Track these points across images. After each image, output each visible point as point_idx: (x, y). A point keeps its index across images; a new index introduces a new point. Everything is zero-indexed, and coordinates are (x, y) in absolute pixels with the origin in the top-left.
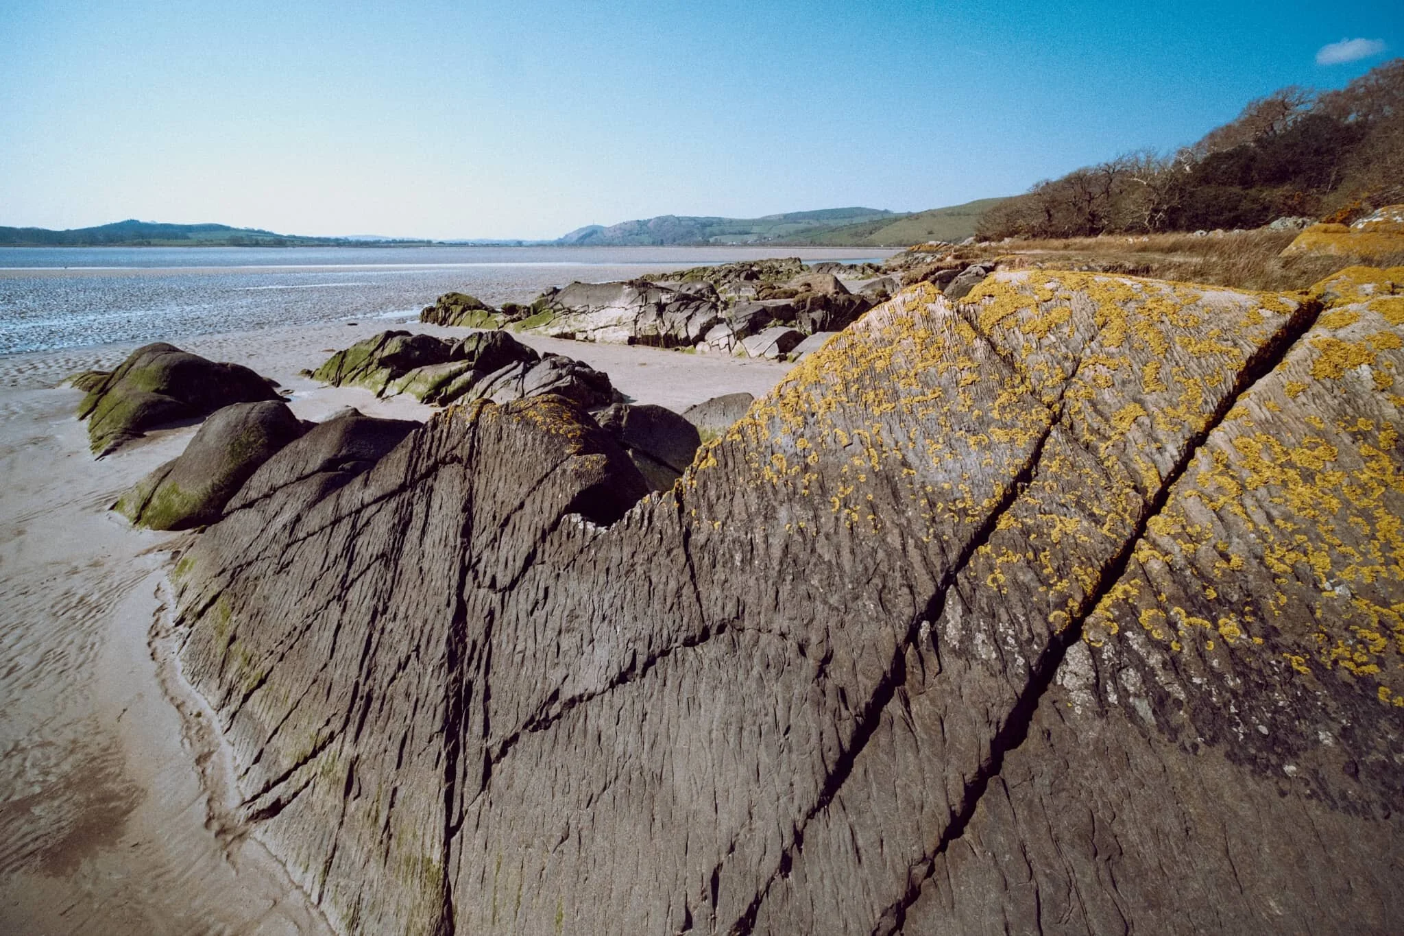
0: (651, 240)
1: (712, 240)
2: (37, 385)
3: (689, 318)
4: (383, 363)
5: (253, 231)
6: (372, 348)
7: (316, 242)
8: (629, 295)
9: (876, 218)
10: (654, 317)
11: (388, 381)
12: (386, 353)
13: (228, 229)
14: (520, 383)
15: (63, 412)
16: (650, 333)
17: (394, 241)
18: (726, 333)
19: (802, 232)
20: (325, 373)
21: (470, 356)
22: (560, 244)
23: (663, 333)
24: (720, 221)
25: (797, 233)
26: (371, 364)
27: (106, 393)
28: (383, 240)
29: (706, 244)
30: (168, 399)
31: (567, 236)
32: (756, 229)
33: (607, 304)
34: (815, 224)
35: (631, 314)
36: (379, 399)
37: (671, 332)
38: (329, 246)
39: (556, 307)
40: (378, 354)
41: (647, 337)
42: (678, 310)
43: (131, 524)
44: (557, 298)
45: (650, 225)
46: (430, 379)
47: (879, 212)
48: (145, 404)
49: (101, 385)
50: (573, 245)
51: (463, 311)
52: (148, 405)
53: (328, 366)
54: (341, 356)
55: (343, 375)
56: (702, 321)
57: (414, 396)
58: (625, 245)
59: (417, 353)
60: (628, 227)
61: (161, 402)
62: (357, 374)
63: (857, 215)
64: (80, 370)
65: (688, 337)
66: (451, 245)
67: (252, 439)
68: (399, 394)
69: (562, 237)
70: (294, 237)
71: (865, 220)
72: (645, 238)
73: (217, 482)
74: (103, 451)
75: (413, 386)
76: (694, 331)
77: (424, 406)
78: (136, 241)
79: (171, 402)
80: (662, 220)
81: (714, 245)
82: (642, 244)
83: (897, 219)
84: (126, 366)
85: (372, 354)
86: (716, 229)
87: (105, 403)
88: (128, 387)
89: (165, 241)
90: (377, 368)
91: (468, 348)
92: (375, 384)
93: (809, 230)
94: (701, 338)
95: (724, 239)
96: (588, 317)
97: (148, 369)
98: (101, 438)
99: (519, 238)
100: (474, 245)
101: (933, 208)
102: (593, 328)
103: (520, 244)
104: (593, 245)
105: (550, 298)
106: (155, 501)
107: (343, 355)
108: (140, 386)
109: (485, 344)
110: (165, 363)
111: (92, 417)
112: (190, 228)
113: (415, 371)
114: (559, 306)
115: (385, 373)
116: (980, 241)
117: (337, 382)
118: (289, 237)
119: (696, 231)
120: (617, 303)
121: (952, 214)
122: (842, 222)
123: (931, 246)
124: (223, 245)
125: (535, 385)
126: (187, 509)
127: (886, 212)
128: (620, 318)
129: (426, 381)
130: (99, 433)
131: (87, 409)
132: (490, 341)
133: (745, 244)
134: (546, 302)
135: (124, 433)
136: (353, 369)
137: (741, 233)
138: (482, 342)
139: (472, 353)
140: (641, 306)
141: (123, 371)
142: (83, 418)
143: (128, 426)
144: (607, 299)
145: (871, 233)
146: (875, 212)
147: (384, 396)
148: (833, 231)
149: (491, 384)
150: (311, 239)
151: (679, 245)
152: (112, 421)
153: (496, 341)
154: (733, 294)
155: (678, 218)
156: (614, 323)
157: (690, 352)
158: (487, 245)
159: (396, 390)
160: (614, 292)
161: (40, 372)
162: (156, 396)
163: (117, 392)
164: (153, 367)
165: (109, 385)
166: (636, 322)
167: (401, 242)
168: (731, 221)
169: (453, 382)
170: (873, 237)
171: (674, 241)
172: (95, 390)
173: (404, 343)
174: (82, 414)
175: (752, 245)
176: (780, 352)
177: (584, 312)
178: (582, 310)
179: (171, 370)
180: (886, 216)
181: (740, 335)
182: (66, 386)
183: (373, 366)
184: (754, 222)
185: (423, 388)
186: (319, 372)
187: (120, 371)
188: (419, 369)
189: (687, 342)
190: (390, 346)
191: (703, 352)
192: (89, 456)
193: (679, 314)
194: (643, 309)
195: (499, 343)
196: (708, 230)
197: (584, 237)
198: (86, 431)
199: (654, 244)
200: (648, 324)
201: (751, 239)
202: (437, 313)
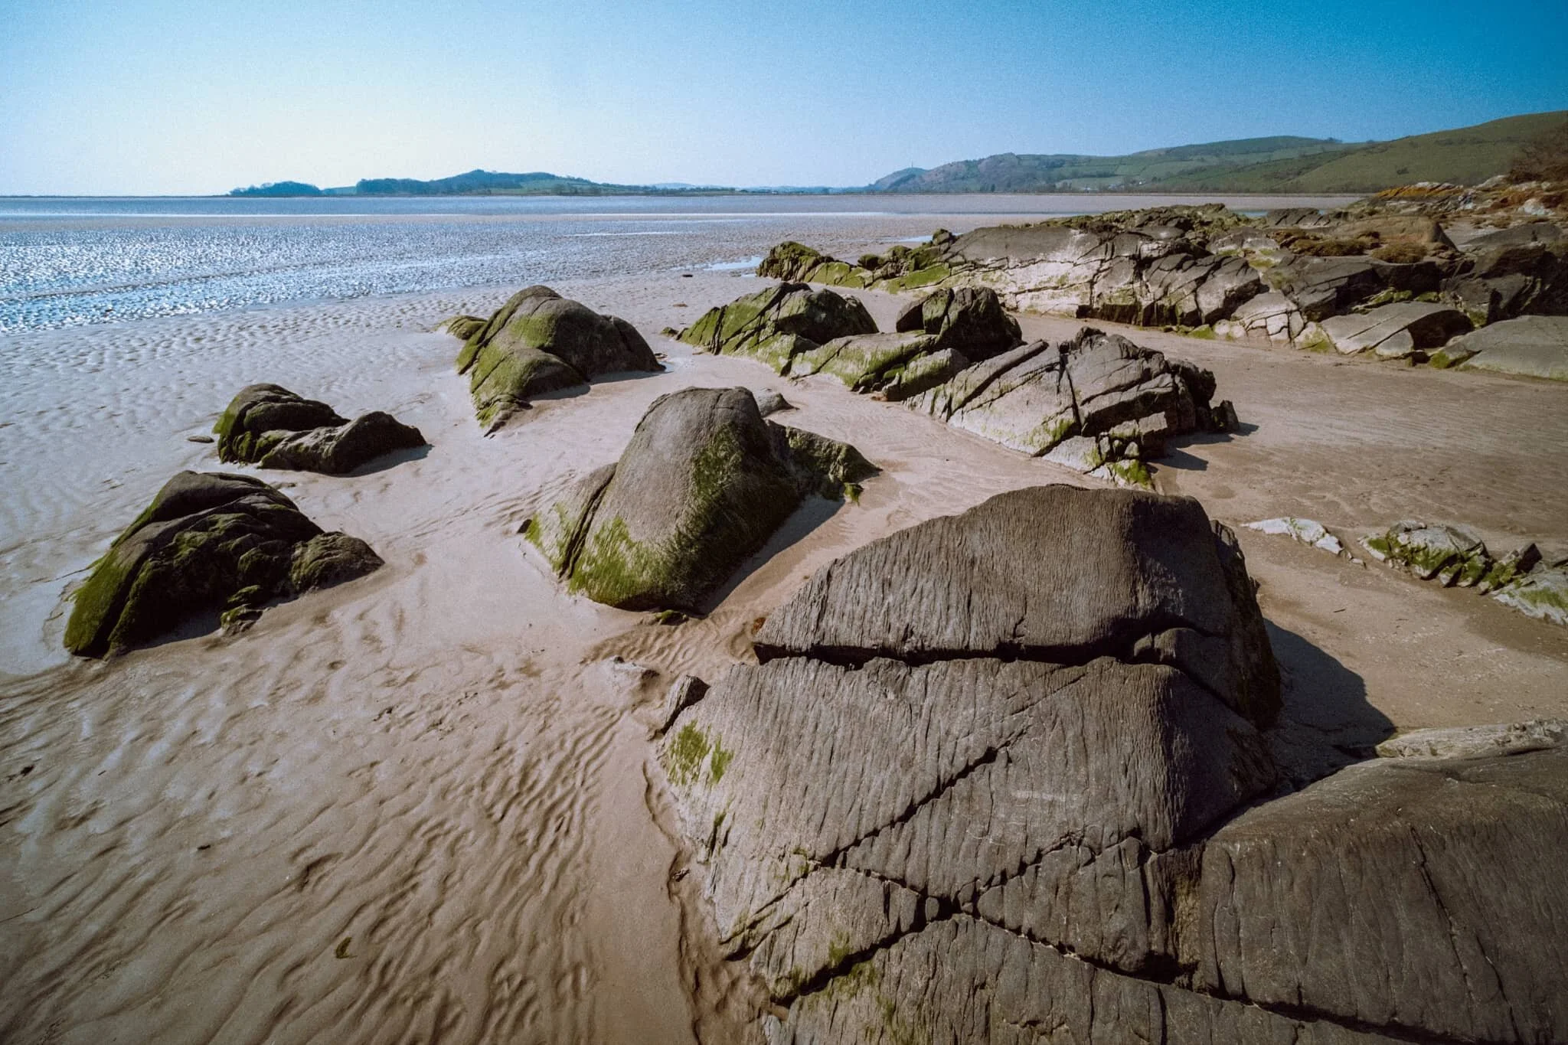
0: (979, 187)
1: (1059, 185)
2: (416, 327)
3: (1201, 281)
4: (782, 327)
5: (573, 179)
6: (762, 306)
7: (627, 191)
8: (1082, 243)
9: (1309, 152)
10: (1129, 278)
11: (793, 354)
12: (784, 313)
13: (552, 177)
14: (1065, 381)
15: (441, 363)
16: (1120, 302)
17: (698, 189)
18: (1283, 308)
19: (1190, 173)
20: (696, 335)
21: (934, 325)
22: (871, 191)
23: (1145, 303)
24: (1074, 160)
25: (1182, 173)
26: (764, 326)
27: (486, 344)
28: (688, 188)
29: (1052, 190)
30: (554, 359)
31: (878, 182)
32: (1121, 170)
33: (1041, 256)
34: (1213, 160)
35: (1085, 272)
36: (785, 379)
37: (1165, 302)
38: (637, 194)
39: (953, 260)
40: (773, 314)
41: (1113, 308)
42: (1179, 267)
43: (555, 574)
44: (955, 248)
45: (982, 166)
46: (868, 357)
47: (1316, 142)
48: (531, 364)
49: (479, 334)
50: (885, 193)
51: (815, 264)
52: (536, 367)
53: (701, 327)
54: (718, 314)
55: (723, 339)
56: (1229, 286)
57: (839, 381)
58: (948, 193)
59: (823, 315)
60: (953, 169)
61: (546, 363)
62: (745, 339)
63: (1280, 148)
64: (451, 315)
65: (1198, 310)
66: (754, 193)
67: (723, 454)
68: (813, 373)
69: (873, 183)
70: (608, 185)
71: (1293, 154)
72: (971, 183)
73: (684, 530)
74: (492, 424)
75: (837, 364)
76: (1210, 301)
77: (857, 396)
78: (480, 191)
79: (555, 364)
80: (996, 160)
81: (1061, 191)
82: (967, 191)
83: (1349, 151)
84: (505, 313)
85: (762, 313)
86: (1066, 170)
87: (486, 356)
88: (511, 340)
89: (503, 191)
90: (775, 333)
91: (930, 312)
92: (774, 355)
93: (1202, 170)
94: (1225, 312)
95: (1076, 183)
96: (1006, 276)
97: (533, 318)
98: (488, 405)
99: (827, 185)
100: (777, 193)
101: (1415, 133)
102: (1015, 289)
103: (825, 191)
104: (910, 192)
105: (944, 247)
106: (591, 547)
107: (720, 313)
108: (523, 340)
109: (960, 308)
110: (551, 312)
111: (473, 374)
112: (521, 178)
113: (836, 343)
114: (959, 259)
115: (788, 341)
116: (1518, 181)
117: (717, 349)
118: (604, 185)
119: (1040, 173)
120: (1059, 256)
121: (1450, 143)
122: (1254, 159)
123: (1420, 189)
124: (548, 194)
125: (1101, 387)
126: (646, 577)
127: (1331, 141)
128: (1063, 277)
129: (861, 359)
130: (484, 398)
131: (467, 360)
132: (968, 304)
133: (1104, 190)
134: (937, 253)
135: (511, 401)
136: (739, 332)
137: (1101, 176)
138: (953, 306)
139: (938, 321)
140: (1102, 261)
141: (503, 318)
142: (462, 372)
143: (515, 392)
144: (1042, 249)
145: (1299, 173)
146: (1312, 142)
147: (792, 374)
148: (1239, 171)
149: (997, 375)
150: (622, 187)
151: (1015, 192)
152: (497, 384)
153: (978, 303)
154: (1232, 247)
155: (1018, 157)
156: (1053, 284)
157: (1200, 335)
158: (790, 194)
159: (808, 368)
160: (1053, 239)
161: (419, 313)
162: (541, 355)
163: (500, 344)
164: (538, 316)
165: (488, 336)
166: (1092, 283)
167: (705, 190)
168: (1089, 160)
169: (912, 365)
170: (1302, 179)
171: (1009, 185)
172: (474, 338)
173: (809, 300)
174: (462, 367)
175: (1113, 191)
176: (1416, 347)
177: (1000, 268)
178: (997, 264)
179: (557, 322)
180: (1328, 148)
181: (1319, 313)
182: (443, 330)
183: (768, 330)
184: (1121, 161)
185: (857, 370)
186: (688, 333)
187: (498, 318)
188: (844, 340)
189: (1194, 319)
190: (790, 303)
191: (1229, 337)
192: (475, 429)
193: (1179, 274)
194: (1106, 266)
195: (982, 307)
196: (1056, 172)
197: (898, 183)
198: (468, 391)
199: (982, 191)
200: (1117, 288)
201: (1112, 183)
202: (782, 267)
